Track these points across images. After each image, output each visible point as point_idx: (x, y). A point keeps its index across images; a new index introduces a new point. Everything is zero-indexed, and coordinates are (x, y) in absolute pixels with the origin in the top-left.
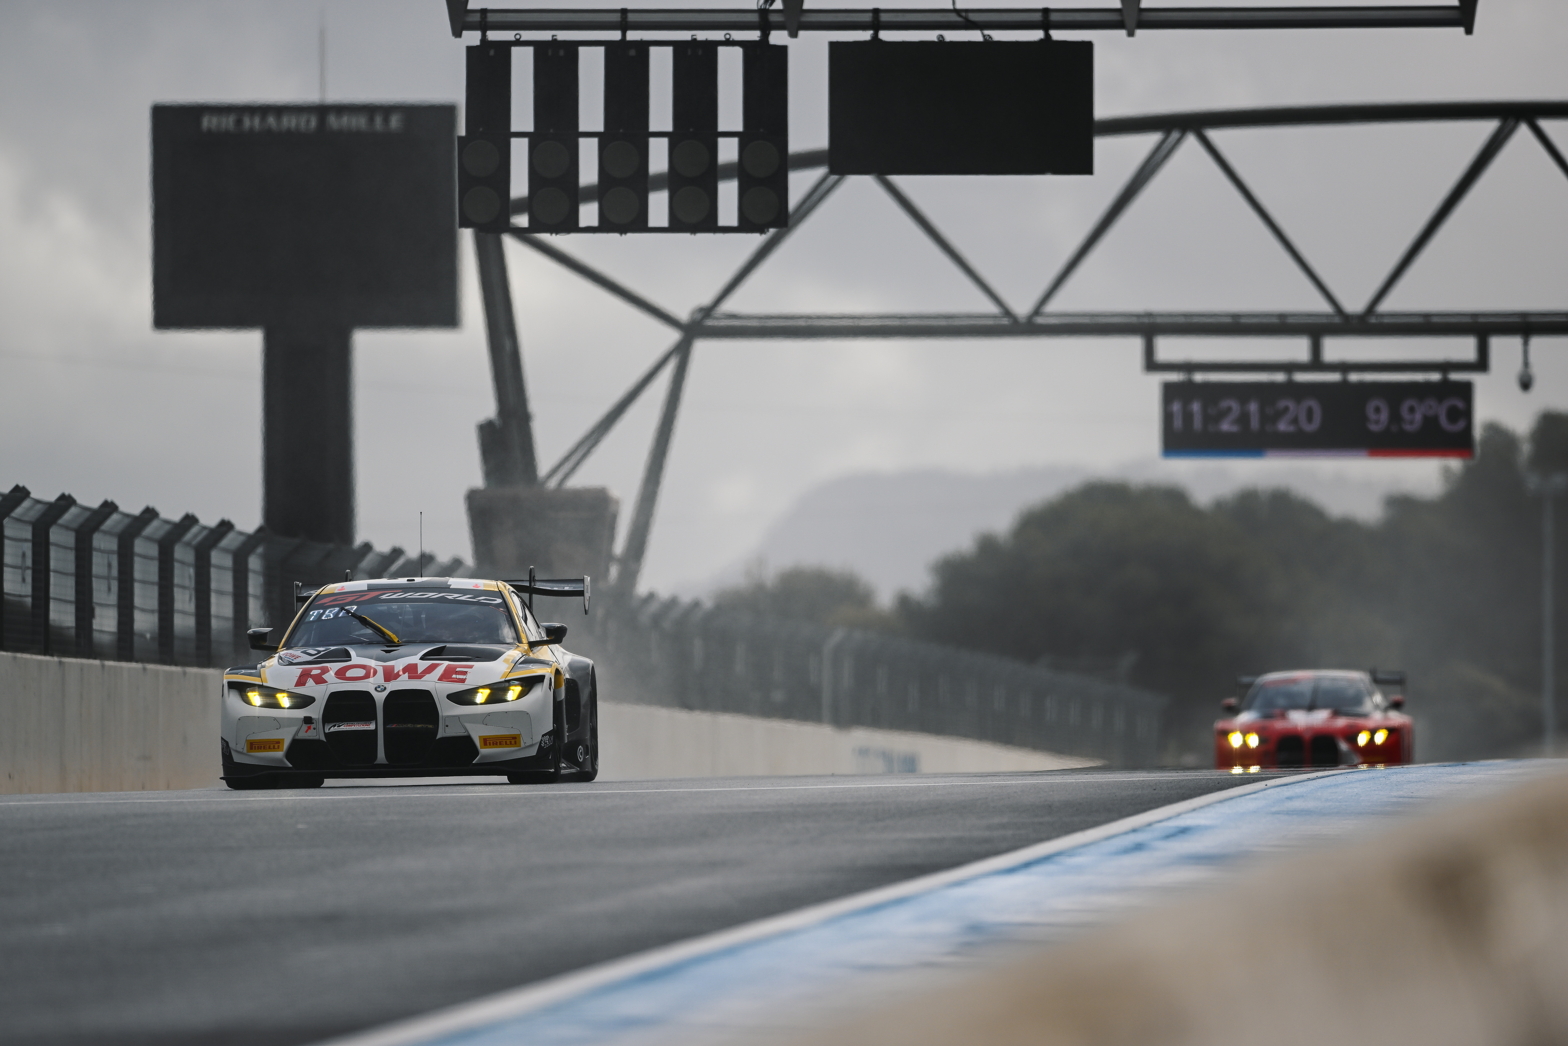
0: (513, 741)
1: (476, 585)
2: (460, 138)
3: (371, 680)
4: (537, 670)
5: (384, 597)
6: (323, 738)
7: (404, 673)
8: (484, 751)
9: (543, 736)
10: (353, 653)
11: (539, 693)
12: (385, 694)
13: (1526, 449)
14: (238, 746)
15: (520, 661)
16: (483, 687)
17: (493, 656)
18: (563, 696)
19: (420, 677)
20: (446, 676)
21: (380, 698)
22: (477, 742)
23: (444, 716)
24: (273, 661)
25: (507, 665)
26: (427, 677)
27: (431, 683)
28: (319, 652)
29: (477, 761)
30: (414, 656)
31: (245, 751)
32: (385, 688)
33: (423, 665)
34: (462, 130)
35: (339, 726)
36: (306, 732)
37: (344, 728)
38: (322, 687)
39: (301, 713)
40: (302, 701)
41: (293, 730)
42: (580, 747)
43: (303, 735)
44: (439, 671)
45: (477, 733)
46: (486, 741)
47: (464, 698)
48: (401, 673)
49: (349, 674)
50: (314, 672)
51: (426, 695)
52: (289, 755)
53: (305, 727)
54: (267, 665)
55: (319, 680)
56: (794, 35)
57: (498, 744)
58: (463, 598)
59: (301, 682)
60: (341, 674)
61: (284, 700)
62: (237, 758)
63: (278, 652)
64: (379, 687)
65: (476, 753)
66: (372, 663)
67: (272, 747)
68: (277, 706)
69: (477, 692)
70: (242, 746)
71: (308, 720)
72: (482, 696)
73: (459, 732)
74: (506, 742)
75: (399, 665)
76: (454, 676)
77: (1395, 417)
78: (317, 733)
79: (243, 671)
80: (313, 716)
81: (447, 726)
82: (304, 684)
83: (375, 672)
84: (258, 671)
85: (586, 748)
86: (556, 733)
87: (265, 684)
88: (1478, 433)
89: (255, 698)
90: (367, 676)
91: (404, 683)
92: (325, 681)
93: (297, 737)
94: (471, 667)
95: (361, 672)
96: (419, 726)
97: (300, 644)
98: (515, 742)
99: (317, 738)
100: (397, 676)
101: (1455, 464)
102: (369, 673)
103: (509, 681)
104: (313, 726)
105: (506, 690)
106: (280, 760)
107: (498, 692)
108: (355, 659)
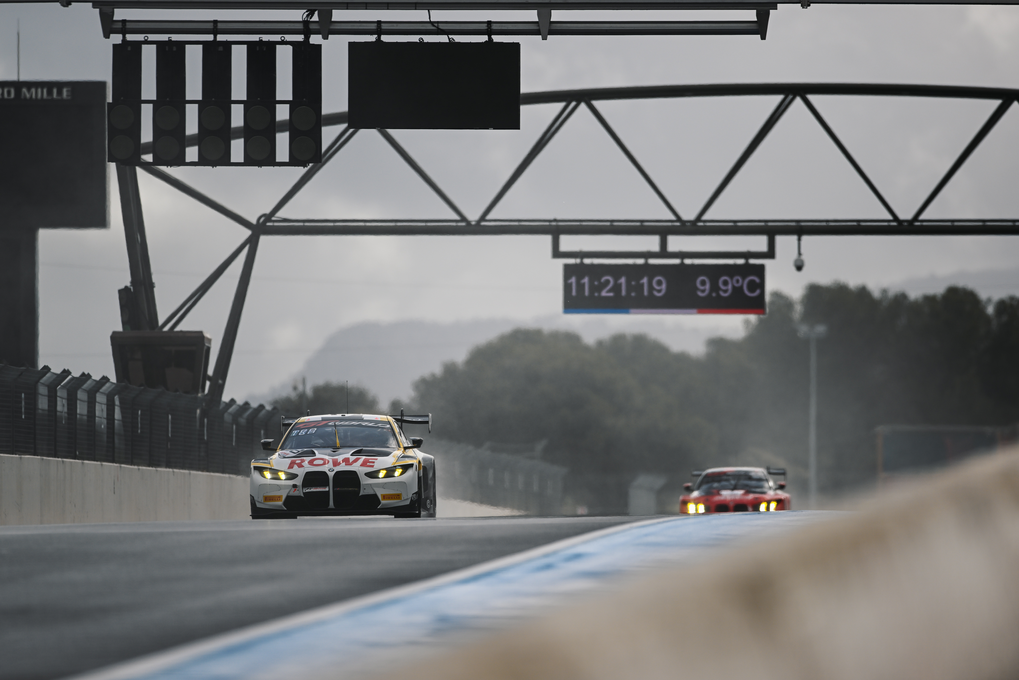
0: (398, 497)
1: (377, 418)
2: (109, 103)
3: (326, 466)
4: (409, 461)
5: (330, 424)
6: (302, 495)
7: (343, 462)
8: (383, 502)
9: (413, 494)
10: (316, 452)
11: (410, 473)
12: (333, 473)
13: (798, 309)
14: (259, 499)
15: (401, 457)
16: (383, 469)
17: (387, 454)
18: (422, 475)
19: (351, 464)
20: (364, 464)
21: (331, 475)
22: (380, 498)
23: (364, 484)
24: (276, 456)
25: (395, 459)
26: (355, 464)
27: (356, 467)
28: (299, 451)
29: (380, 507)
30: (347, 454)
31: (262, 502)
32: (334, 470)
33: (352, 458)
34: (110, 99)
35: (310, 489)
36: (294, 492)
37: (313, 490)
38: (302, 469)
39: (291, 483)
40: (292, 476)
41: (287, 491)
42: (428, 500)
43: (292, 493)
44: (360, 461)
45: (380, 493)
46: (384, 497)
47: (373, 475)
48: (341, 462)
49: (315, 463)
50: (297, 462)
51: (354, 473)
52: (285, 503)
53: (293, 489)
54: (273, 457)
55: (300, 466)
56: (325, 38)
57: (391, 498)
58: (370, 425)
59: (291, 467)
60: (311, 463)
61: (282, 476)
62: (258, 505)
63: (277, 452)
64: (331, 469)
65: (380, 503)
66: (327, 457)
67: (276, 499)
68: (279, 479)
69: (380, 472)
70: (261, 499)
71: (295, 486)
72: (382, 474)
73: (370, 492)
74: (394, 498)
75: (340, 458)
76: (368, 464)
77: (715, 287)
78: (299, 493)
79: (261, 461)
80: (298, 484)
81: (365, 489)
82: (292, 468)
83: (328, 462)
84: (268, 461)
85: (431, 501)
86: (418, 493)
87: (272, 468)
88: (768, 298)
89: (268, 474)
90: (324, 464)
91: (343, 467)
92: (303, 466)
93: (289, 495)
94: (377, 459)
95: (321, 462)
96: (350, 489)
97: (288, 448)
98: (399, 497)
99: (299, 495)
100: (339, 464)
101: (753, 318)
102: (325, 462)
103: (395, 466)
104: (297, 489)
105: (394, 471)
106: (280, 506)
107: (390, 472)
108: (318, 455)
